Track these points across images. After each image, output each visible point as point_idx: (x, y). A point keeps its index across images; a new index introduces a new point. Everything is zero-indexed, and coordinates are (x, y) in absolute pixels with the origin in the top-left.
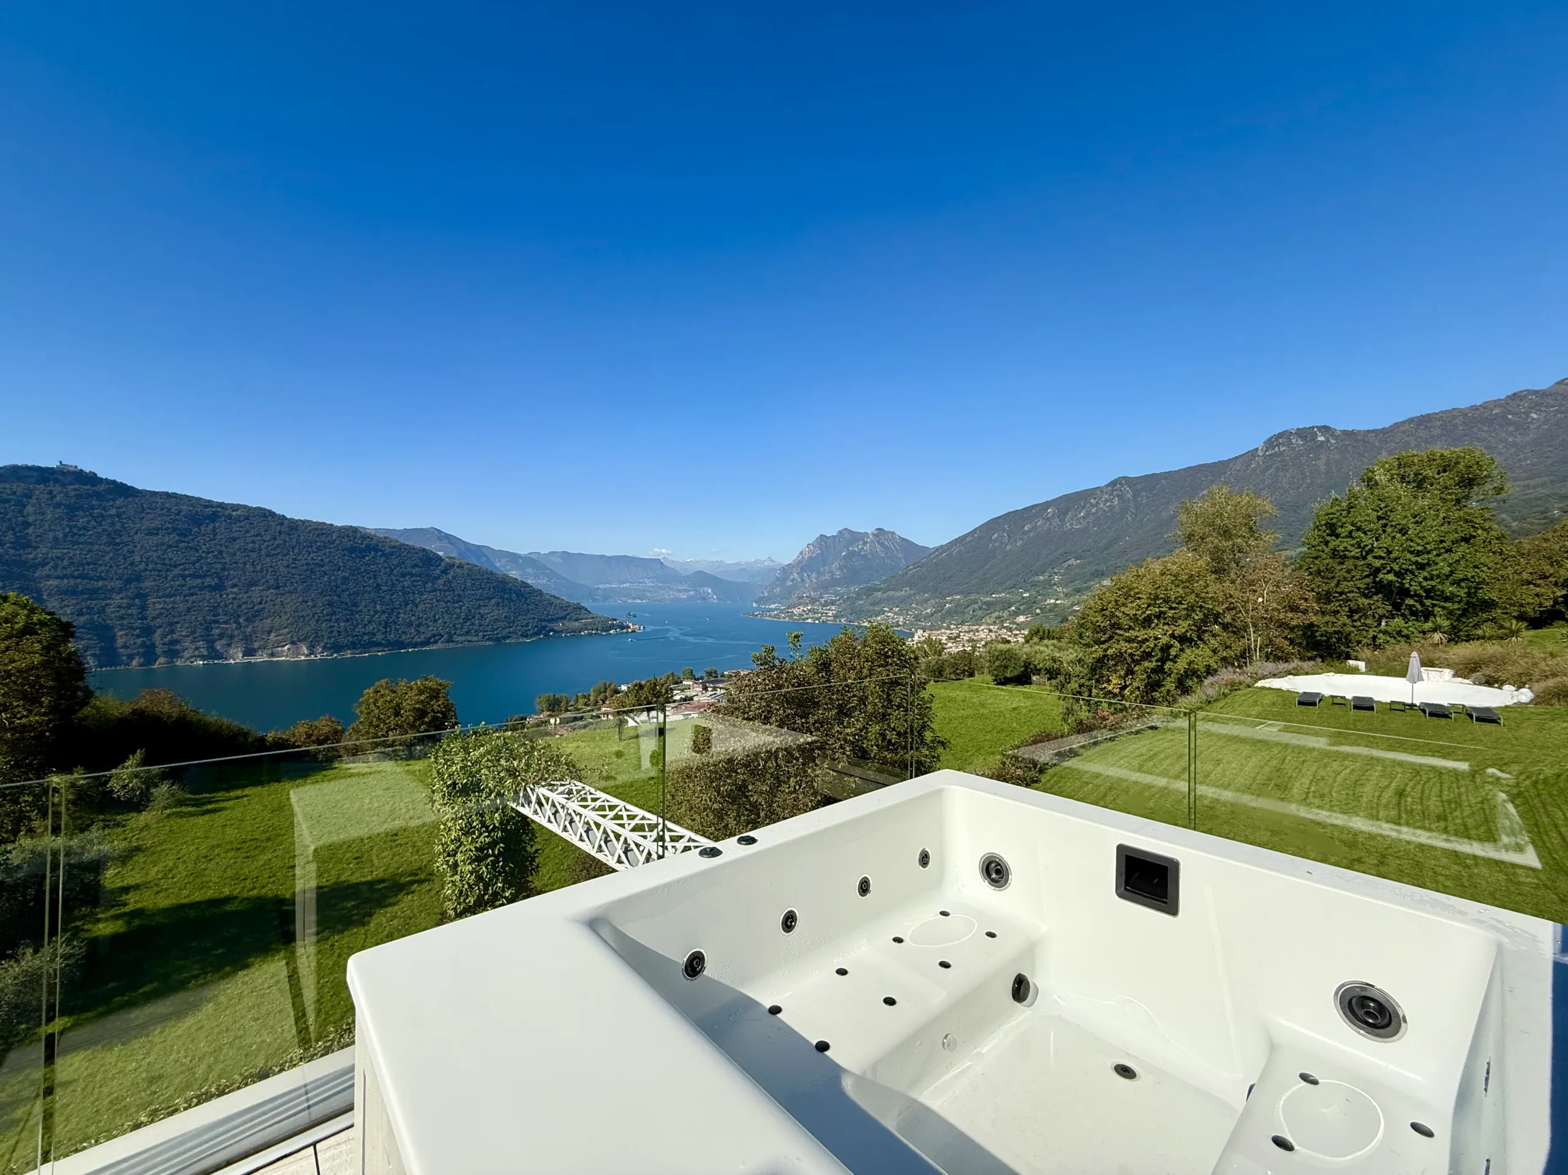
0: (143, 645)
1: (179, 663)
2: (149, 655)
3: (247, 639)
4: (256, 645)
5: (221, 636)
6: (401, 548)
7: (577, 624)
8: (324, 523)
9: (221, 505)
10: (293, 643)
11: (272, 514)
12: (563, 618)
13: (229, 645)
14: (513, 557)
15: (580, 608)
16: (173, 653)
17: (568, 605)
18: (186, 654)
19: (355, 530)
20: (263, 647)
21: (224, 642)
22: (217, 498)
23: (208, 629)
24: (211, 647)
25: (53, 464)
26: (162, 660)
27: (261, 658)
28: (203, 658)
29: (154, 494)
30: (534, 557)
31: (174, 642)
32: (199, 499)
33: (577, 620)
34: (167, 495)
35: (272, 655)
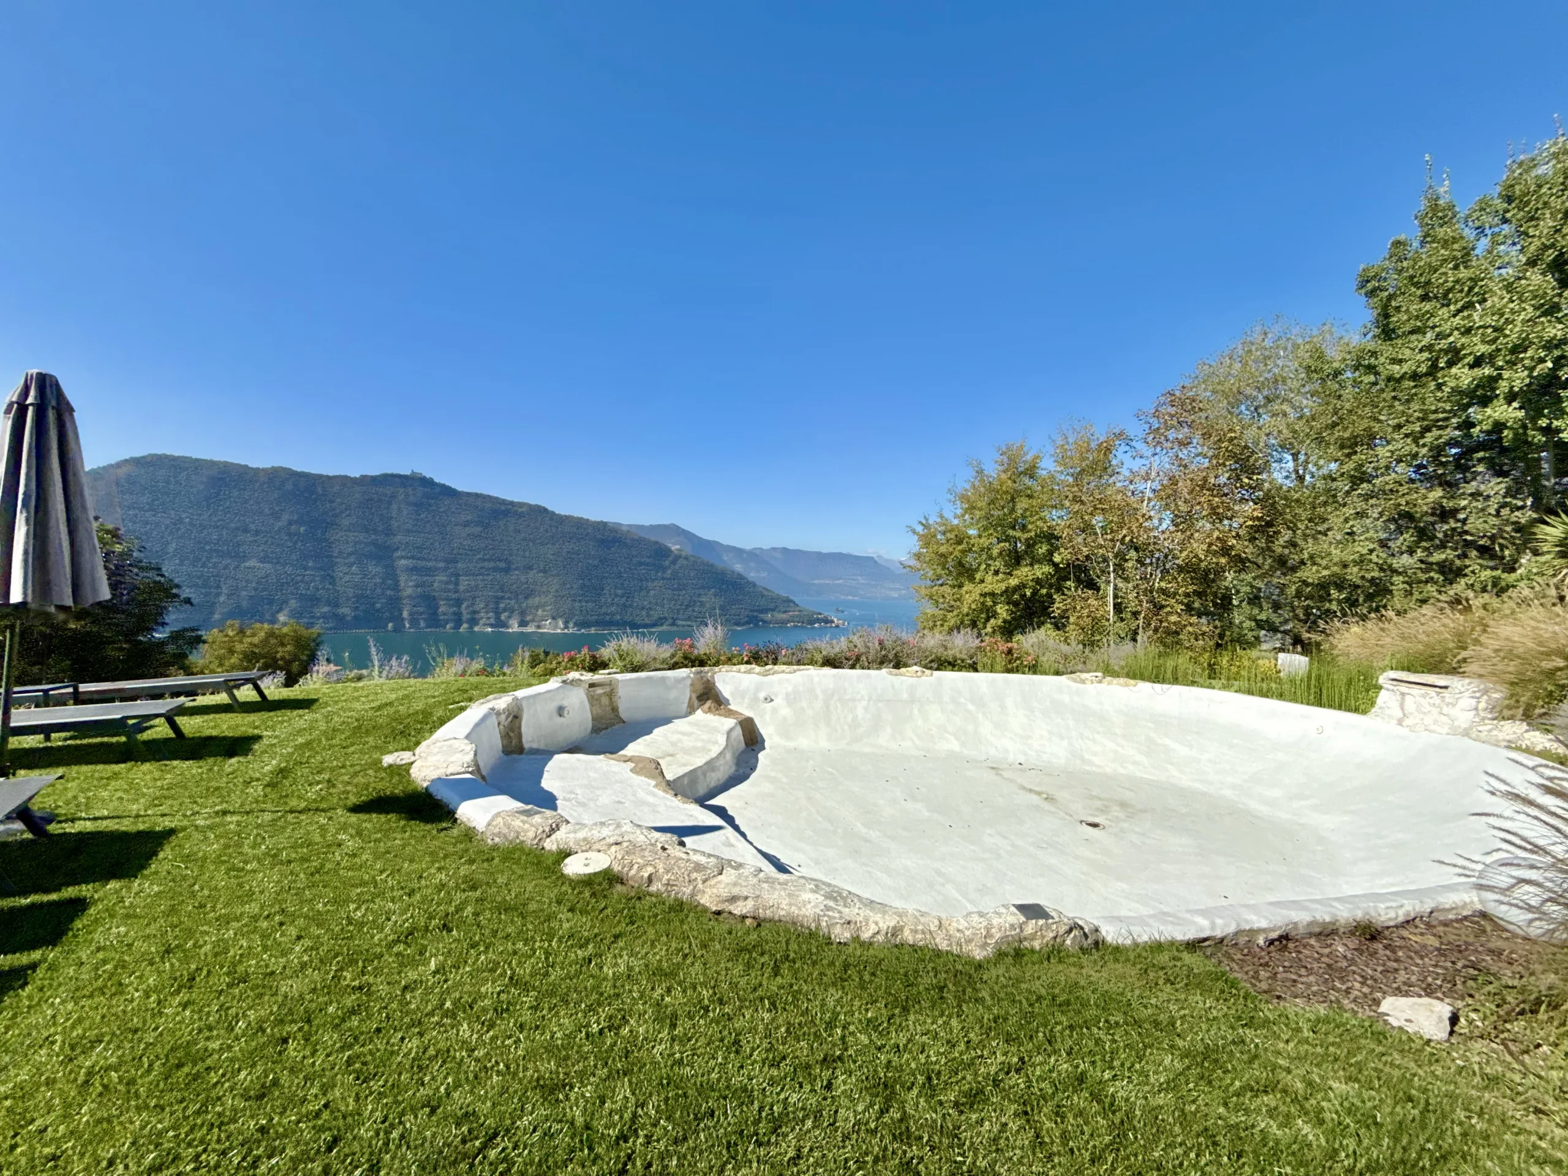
0: (455, 614)
1: (476, 629)
2: (458, 623)
3: (523, 613)
4: (528, 618)
5: (505, 610)
6: (641, 540)
7: (784, 616)
8: (582, 518)
9: (512, 503)
10: (554, 618)
11: (545, 510)
12: (773, 610)
13: (509, 617)
14: (738, 552)
15: (789, 601)
16: (473, 622)
17: (779, 597)
18: (481, 622)
19: (605, 524)
20: (533, 621)
21: (506, 614)
22: (509, 498)
23: (497, 603)
24: (498, 618)
25: (408, 473)
26: (465, 625)
27: (530, 629)
28: (492, 626)
29: (469, 494)
30: (758, 552)
31: (474, 612)
32: (497, 498)
33: (785, 612)
34: (477, 495)
35: (539, 627)
